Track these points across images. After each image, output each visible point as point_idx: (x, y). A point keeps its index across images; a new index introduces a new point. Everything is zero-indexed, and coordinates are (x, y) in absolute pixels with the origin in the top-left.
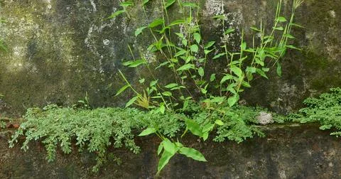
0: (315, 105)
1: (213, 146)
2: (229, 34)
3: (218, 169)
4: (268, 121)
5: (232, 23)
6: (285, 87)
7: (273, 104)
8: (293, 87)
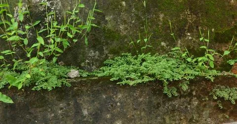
0: (111, 64)
1: (34, 94)
2: (51, 15)
3: (38, 110)
4: (75, 76)
5: (53, 8)
6: (91, 53)
7: (83, 64)
8: (97, 52)
